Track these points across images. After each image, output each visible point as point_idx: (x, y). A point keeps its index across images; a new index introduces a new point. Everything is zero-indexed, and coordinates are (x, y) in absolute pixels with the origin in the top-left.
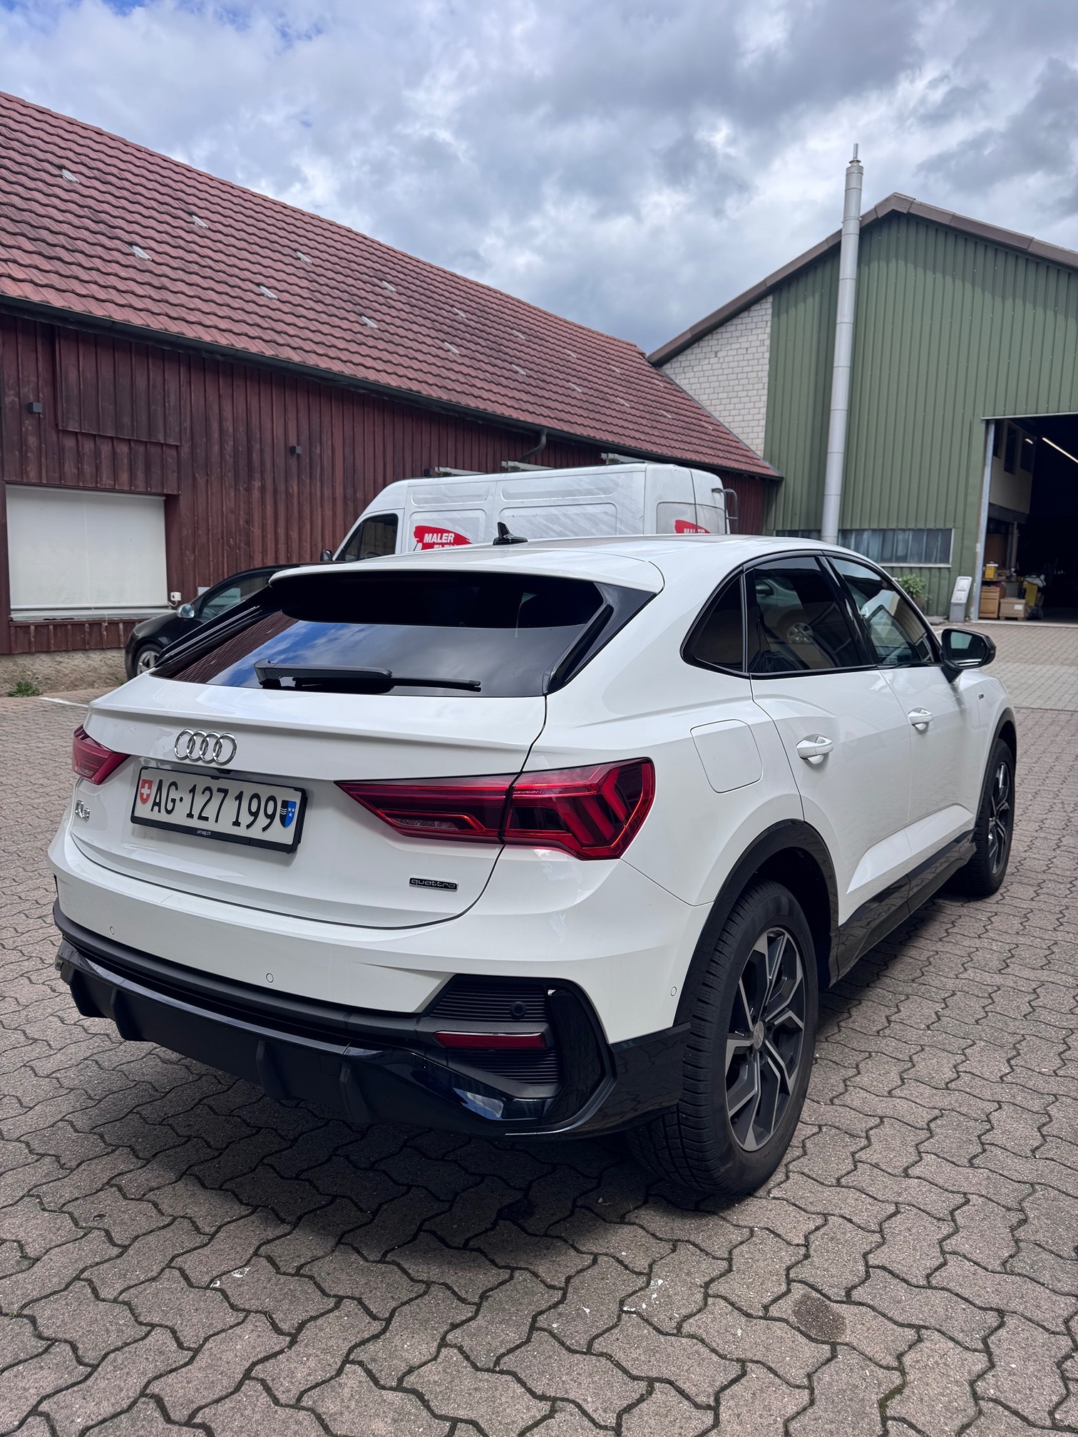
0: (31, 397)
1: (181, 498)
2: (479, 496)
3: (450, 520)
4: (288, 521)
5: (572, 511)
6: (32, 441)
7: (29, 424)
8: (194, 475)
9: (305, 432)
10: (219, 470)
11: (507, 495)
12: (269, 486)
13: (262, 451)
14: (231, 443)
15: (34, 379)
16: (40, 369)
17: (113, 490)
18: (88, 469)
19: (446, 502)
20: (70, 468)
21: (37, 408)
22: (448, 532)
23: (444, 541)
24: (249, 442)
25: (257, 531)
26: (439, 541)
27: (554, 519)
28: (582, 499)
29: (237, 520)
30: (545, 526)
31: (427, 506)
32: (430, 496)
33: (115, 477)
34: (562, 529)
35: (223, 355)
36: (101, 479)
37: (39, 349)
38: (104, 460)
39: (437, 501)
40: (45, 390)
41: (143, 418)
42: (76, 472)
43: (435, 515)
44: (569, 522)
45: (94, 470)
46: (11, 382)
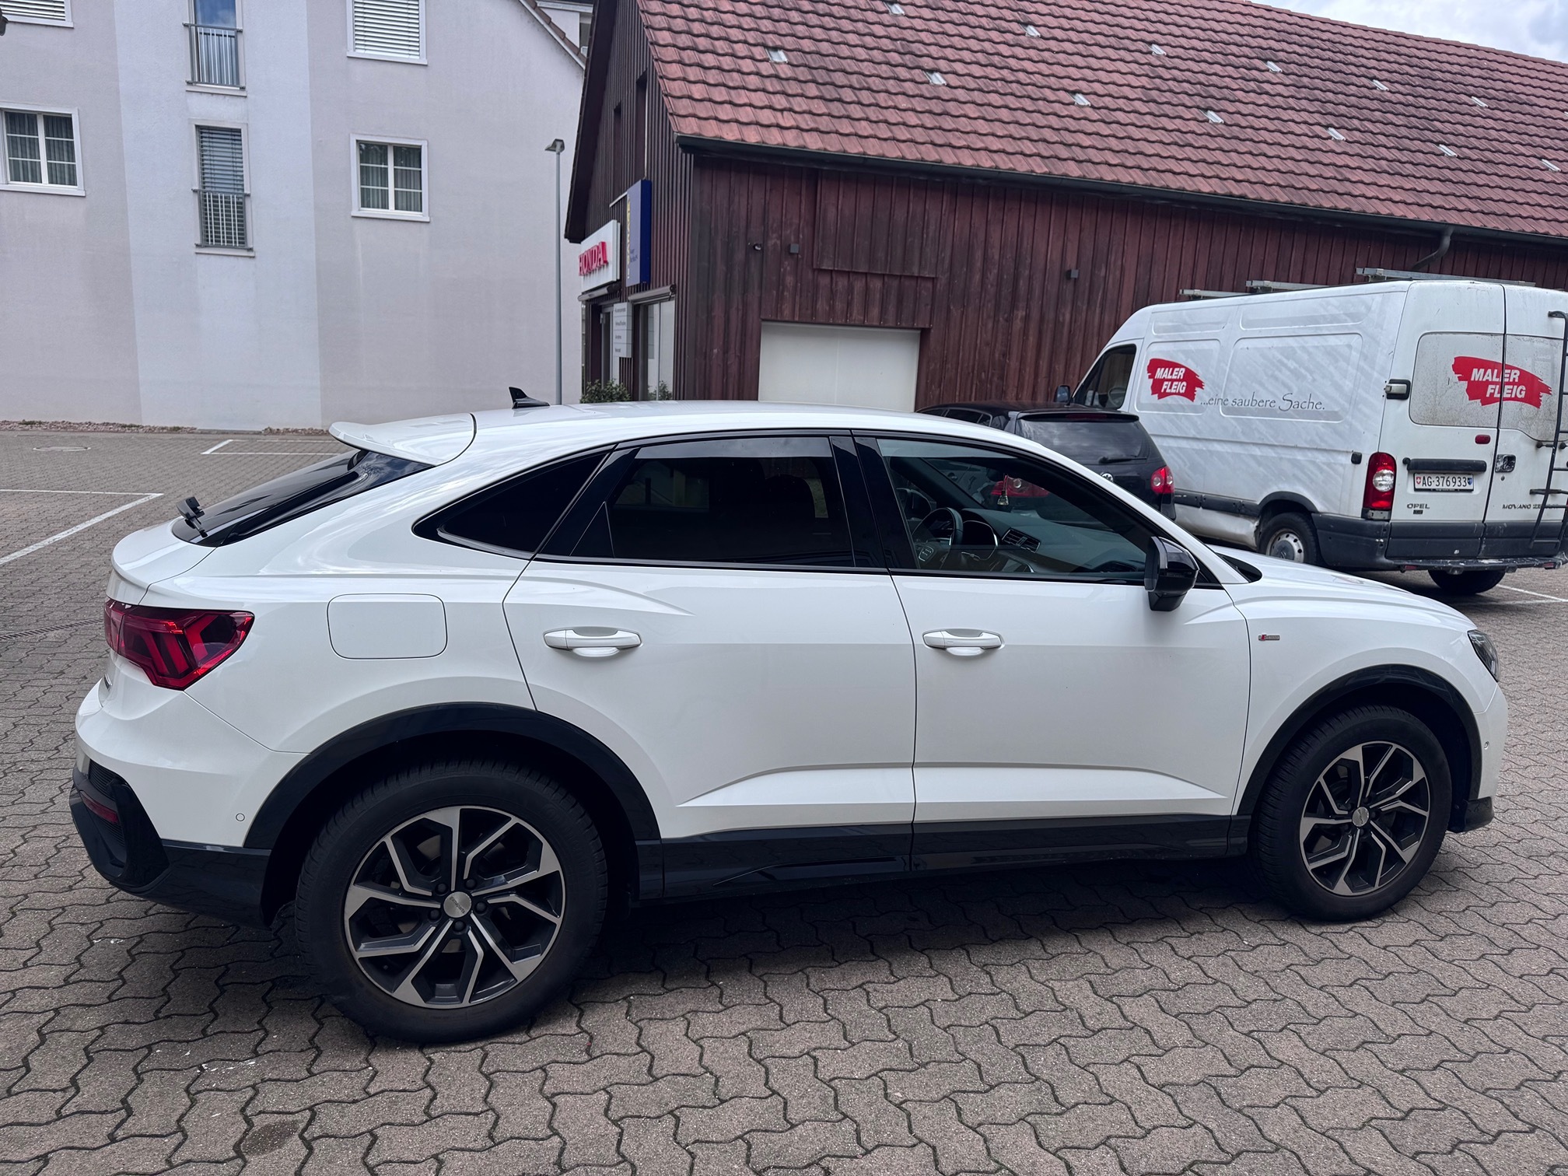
0: (792, 238)
1: (932, 331)
2: (1218, 323)
3: (1185, 352)
4: (1053, 353)
5: (1312, 342)
6: (789, 280)
7: (788, 265)
8: (949, 307)
9: (1088, 253)
10: (977, 301)
11: (1248, 324)
12: (1035, 315)
13: (1030, 277)
14: (996, 271)
15: (796, 221)
16: (803, 211)
17: (863, 326)
18: (839, 306)
19: (1185, 331)
20: (822, 305)
21: (794, 249)
22: (1180, 366)
23: (1174, 377)
24: (1016, 268)
25: (1014, 364)
26: (1170, 377)
27: (1289, 353)
28: (1325, 327)
29: (992, 354)
30: (1280, 361)
31: (1166, 336)
32: (1170, 324)
33: (866, 312)
34: (1297, 366)
35: (985, 179)
36: (851, 315)
37: (804, 192)
38: (855, 296)
39: (1176, 329)
40: (806, 231)
41: (899, 252)
42: (827, 308)
43: (1170, 347)
44: (1306, 357)
45: (845, 306)
46: (775, 225)
